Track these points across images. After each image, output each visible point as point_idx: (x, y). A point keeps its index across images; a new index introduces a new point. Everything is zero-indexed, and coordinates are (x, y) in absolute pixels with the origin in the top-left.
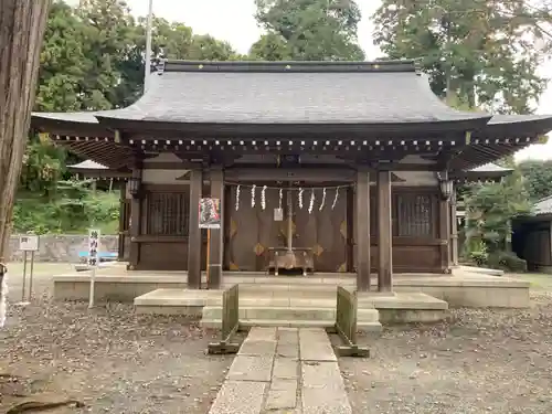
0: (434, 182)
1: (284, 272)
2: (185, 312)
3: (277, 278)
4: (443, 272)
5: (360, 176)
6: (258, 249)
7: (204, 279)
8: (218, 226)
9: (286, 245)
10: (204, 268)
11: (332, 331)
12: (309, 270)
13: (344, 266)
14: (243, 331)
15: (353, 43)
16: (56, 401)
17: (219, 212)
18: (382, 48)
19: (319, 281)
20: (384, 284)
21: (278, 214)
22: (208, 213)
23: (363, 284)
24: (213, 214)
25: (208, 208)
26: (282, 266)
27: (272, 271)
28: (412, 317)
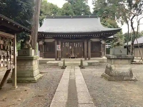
0: (99, 41)
1: (72, 58)
2: (56, 64)
3: (71, 59)
4: (101, 57)
5: (85, 40)
6: (67, 54)
7: (58, 59)
8: (60, 50)
9: (72, 53)
10: (58, 57)
11: (80, 66)
12: (76, 58)
13: (83, 57)
14: (66, 66)
15: (87, 4)
16: (43, 72)
17: (60, 47)
18: (94, 6)
19: (78, 59)
20: (89, 59)
21: (71, 47)
22: (58, 48)
23: (86, 59)
24: (59, 48)
25: (58, 47)
26: (72, 57)
27: (70, 58)
28: (93, 64)
